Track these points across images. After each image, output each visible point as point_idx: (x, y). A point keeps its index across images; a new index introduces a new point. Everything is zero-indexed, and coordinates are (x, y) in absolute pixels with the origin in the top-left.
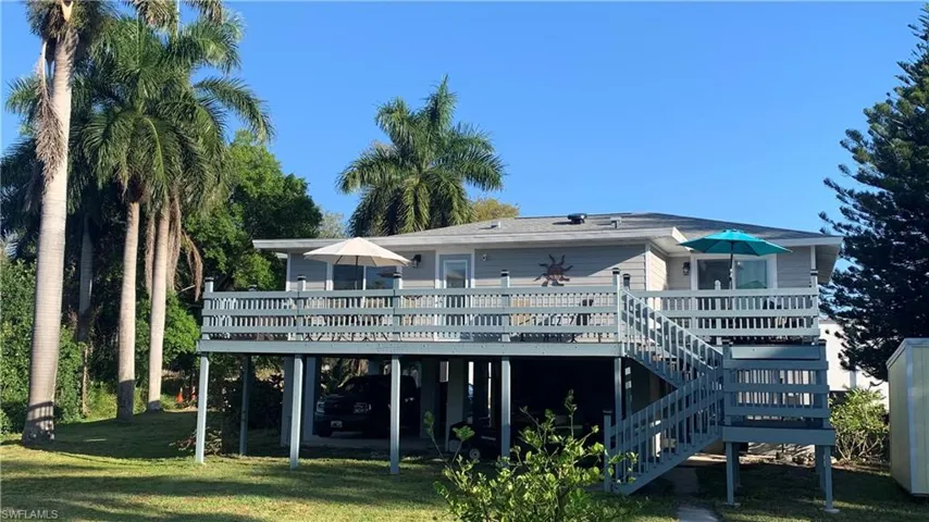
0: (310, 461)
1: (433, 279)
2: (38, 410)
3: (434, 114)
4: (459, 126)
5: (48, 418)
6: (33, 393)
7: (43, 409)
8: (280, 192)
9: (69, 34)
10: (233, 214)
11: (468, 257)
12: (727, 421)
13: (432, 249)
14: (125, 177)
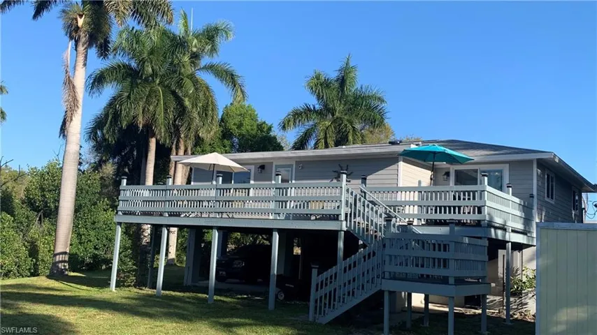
0: (167, 292)
1: (271, 181)
2: (58, 257)
3: (342, 81)
4: (361, 88)
5: (65, 261)
6: (57, 247)
7: (61, 256)
8: (254, 132)
9: (82, 35)
10: (224, 146)
11: (290, 166)
12: (387, 275)
13: (271, 161)
14: (141, 122)
